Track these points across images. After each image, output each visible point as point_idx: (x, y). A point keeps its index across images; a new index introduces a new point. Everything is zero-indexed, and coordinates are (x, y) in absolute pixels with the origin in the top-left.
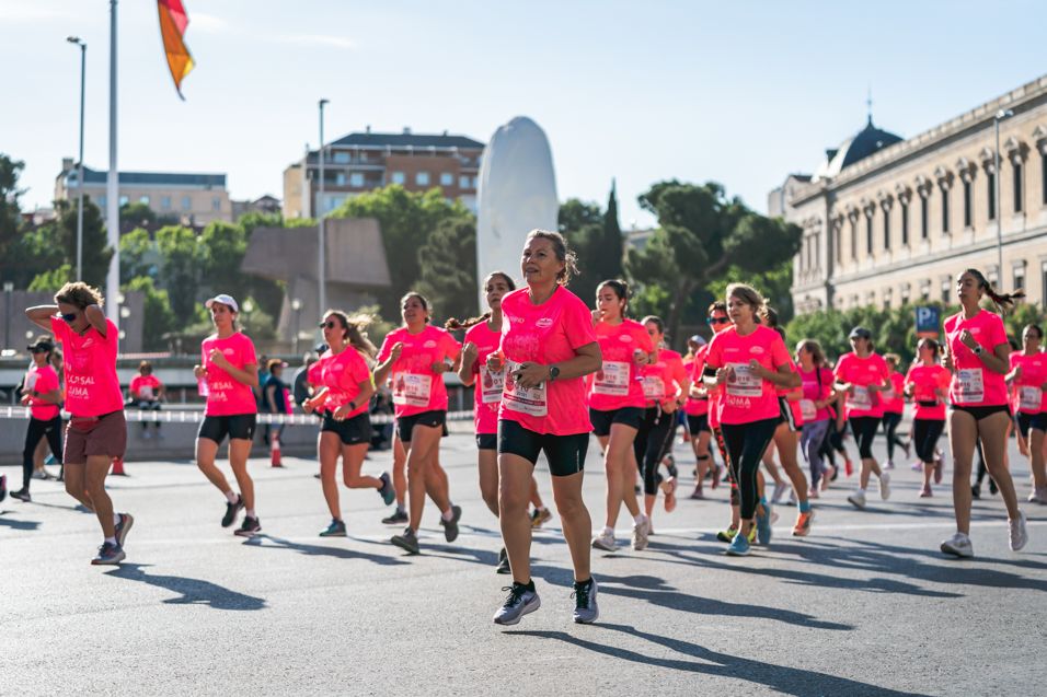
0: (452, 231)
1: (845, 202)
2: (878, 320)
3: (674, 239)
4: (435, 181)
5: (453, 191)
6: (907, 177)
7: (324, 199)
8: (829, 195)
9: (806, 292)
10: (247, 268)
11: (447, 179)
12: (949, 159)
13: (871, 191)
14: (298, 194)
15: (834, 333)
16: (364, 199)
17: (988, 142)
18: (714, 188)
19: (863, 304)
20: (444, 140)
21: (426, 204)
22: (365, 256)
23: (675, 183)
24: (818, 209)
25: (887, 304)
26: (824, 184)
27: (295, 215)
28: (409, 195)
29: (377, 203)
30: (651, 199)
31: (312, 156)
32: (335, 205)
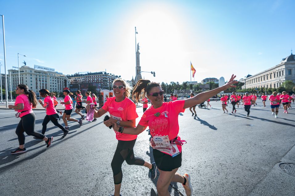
1: (246, 81)
2: (251, 89)
5: (214, 82)
6: (253, 78)
8: (245, 80)
9: (243, 87)
10: (200, 87)
13: (249, 79)
14: (202, 82)
15: (246, 90)
16: (208, 82)
17: (261, 75)
19: (248, 88)
21: (212, 82)
22: (208, 86)
27: (203, 84)
31: (203, 80)
32: (206, 83)
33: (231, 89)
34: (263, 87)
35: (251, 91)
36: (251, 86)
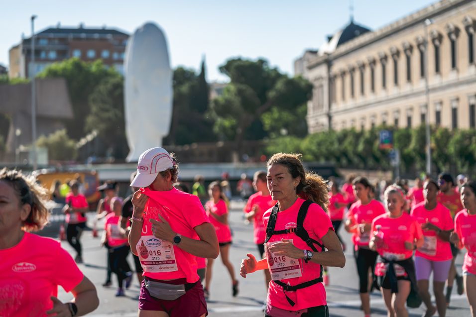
0: (109, 86)
1: (338, 67)
2: (358, 136)
3: (240, 93)
4: (98, 56)
5: (110, 61)
6: (374, 52)
7: (33, 66)
8: (328, 61)
9: (316, 119)
11: (105, 54)
12: (398, 42)
13: (354, 60)
14: (17, 63)
15: (332, 143)
17: (420, 33)
18: (262, 62)
19: (348, 126)
20: (104, 31)
21: (94, 68)
22: (59, 101)
23: (239, 60)
24: (322, 71)
25: (363, 127)
26: (326, 57)
27: (16, 75)
28: (84, 64)
29: (64, 70)
30: (226, 68)
31: (26, 41)
32: (41, 70)
33: (230, 135)
34: (431, 119)
35: (361, 147)
36: (367, 112)
